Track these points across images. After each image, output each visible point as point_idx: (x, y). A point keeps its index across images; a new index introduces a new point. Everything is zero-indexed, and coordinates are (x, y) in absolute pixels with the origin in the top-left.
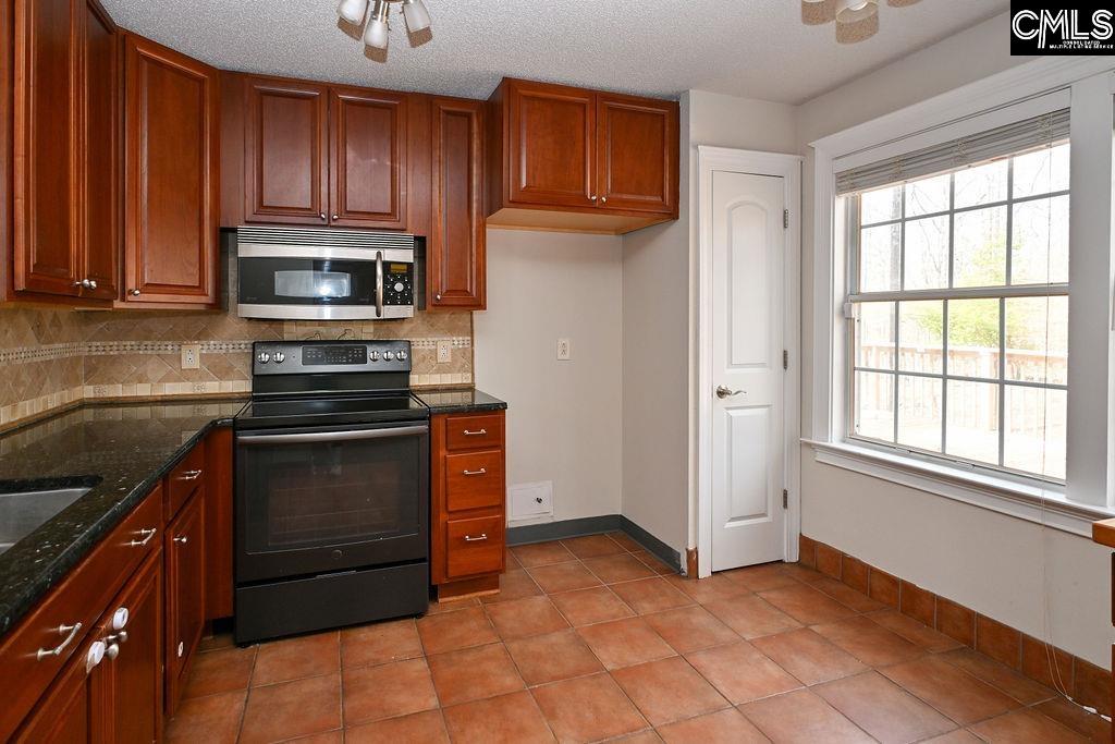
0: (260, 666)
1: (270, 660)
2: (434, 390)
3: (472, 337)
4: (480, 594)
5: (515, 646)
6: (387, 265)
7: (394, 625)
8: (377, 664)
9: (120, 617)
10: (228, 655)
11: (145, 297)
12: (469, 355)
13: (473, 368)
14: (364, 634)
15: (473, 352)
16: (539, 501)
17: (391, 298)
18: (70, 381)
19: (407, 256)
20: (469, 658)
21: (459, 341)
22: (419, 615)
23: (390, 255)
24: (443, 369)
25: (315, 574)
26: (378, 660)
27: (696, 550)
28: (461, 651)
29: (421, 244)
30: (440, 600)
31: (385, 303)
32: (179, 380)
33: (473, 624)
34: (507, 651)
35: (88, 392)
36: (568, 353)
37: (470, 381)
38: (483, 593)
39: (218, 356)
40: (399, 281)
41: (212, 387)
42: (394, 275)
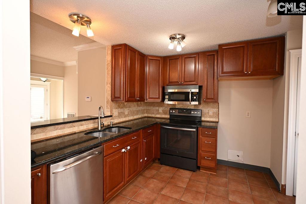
0: (162, 168)
1: (164, 168)
2: (208, 122)
3: (219, 109)
4: (211, 173)
5: (210, 185)
6: (192, 93)
7: (188, 171)
8: (180, 176)
9: (129, 148)
10: (158, 165)
11: (149, 100)
12: (217, 114)
13: (219, 117)
14: (182, 171)
15: (219, 113)
16: (238, 156)
17: (193, 100)
18: (143, 113)
19: (197, 90)
20: (198, 183)
21: (215, 110)
22: (194, 171)
23: (193, 90)
24: (210, 117)
25: (173, 155)
26: (180, 175)
27: (285, 185)
28: (197, 181)
29: (200, 88)
30: (200, 170)
31: (191, 101)
32: (158, 114)
33: (205, 178)
34: (207, 185)
35: (146, 115)
36: (250, 115)
37: (218, 121)
38: (212, 173)
39: (164, 110)
40: (195, 96)
41: (164, 116)
42: (194, 95)
